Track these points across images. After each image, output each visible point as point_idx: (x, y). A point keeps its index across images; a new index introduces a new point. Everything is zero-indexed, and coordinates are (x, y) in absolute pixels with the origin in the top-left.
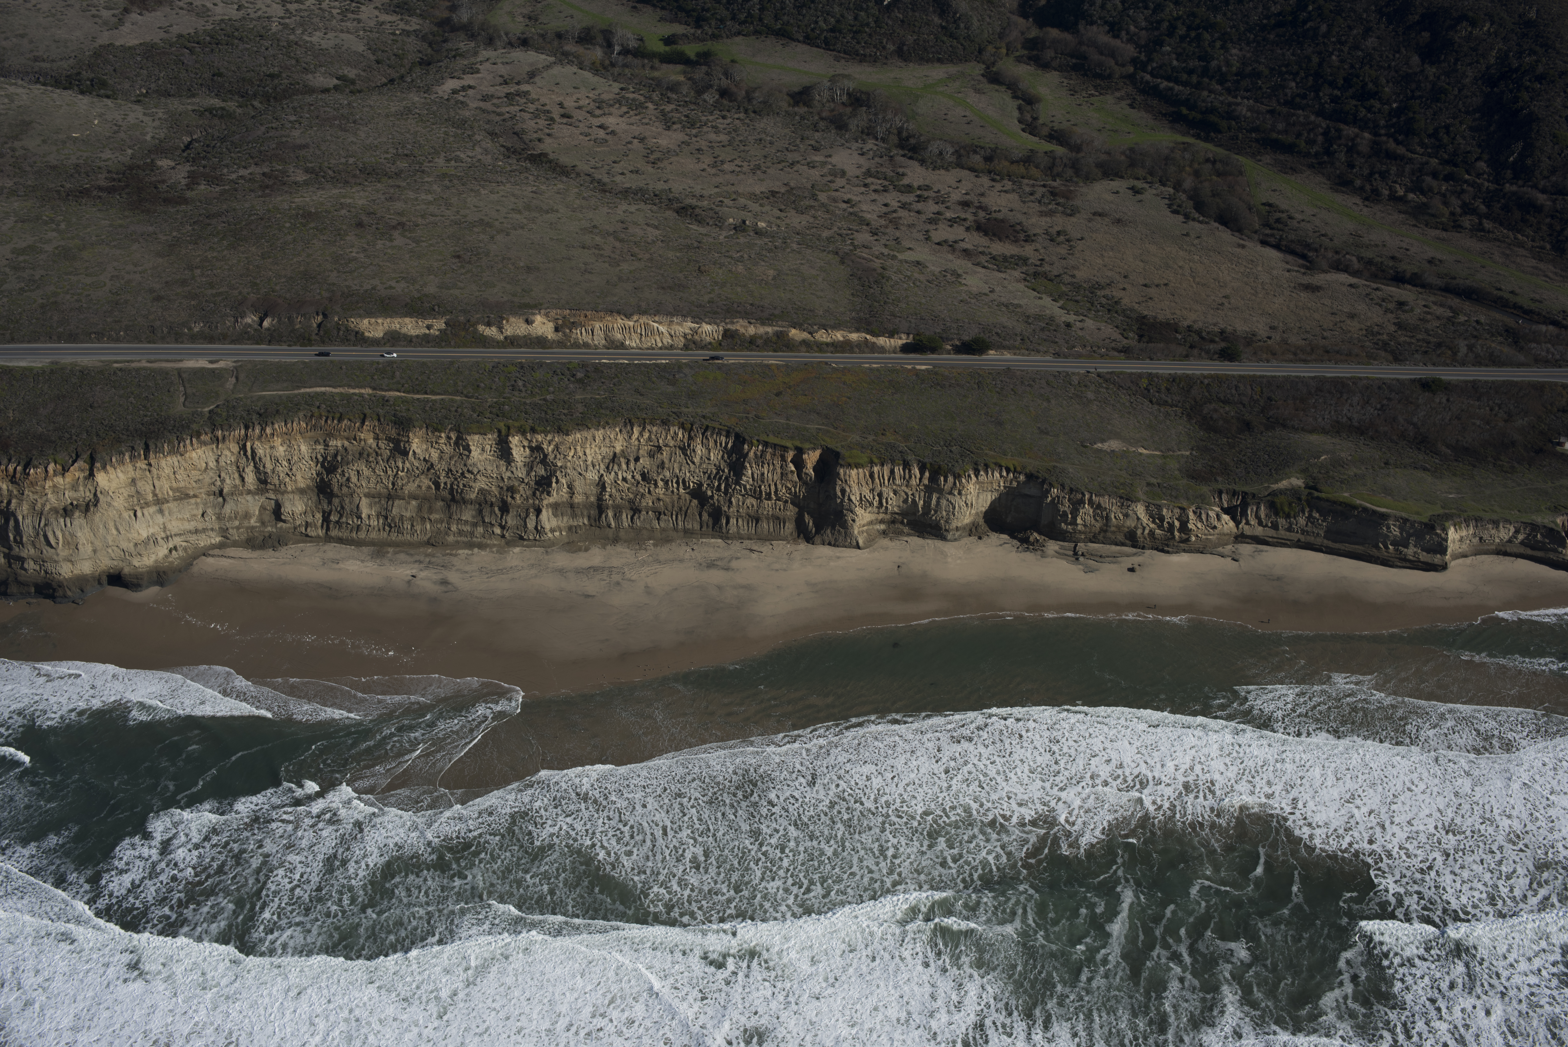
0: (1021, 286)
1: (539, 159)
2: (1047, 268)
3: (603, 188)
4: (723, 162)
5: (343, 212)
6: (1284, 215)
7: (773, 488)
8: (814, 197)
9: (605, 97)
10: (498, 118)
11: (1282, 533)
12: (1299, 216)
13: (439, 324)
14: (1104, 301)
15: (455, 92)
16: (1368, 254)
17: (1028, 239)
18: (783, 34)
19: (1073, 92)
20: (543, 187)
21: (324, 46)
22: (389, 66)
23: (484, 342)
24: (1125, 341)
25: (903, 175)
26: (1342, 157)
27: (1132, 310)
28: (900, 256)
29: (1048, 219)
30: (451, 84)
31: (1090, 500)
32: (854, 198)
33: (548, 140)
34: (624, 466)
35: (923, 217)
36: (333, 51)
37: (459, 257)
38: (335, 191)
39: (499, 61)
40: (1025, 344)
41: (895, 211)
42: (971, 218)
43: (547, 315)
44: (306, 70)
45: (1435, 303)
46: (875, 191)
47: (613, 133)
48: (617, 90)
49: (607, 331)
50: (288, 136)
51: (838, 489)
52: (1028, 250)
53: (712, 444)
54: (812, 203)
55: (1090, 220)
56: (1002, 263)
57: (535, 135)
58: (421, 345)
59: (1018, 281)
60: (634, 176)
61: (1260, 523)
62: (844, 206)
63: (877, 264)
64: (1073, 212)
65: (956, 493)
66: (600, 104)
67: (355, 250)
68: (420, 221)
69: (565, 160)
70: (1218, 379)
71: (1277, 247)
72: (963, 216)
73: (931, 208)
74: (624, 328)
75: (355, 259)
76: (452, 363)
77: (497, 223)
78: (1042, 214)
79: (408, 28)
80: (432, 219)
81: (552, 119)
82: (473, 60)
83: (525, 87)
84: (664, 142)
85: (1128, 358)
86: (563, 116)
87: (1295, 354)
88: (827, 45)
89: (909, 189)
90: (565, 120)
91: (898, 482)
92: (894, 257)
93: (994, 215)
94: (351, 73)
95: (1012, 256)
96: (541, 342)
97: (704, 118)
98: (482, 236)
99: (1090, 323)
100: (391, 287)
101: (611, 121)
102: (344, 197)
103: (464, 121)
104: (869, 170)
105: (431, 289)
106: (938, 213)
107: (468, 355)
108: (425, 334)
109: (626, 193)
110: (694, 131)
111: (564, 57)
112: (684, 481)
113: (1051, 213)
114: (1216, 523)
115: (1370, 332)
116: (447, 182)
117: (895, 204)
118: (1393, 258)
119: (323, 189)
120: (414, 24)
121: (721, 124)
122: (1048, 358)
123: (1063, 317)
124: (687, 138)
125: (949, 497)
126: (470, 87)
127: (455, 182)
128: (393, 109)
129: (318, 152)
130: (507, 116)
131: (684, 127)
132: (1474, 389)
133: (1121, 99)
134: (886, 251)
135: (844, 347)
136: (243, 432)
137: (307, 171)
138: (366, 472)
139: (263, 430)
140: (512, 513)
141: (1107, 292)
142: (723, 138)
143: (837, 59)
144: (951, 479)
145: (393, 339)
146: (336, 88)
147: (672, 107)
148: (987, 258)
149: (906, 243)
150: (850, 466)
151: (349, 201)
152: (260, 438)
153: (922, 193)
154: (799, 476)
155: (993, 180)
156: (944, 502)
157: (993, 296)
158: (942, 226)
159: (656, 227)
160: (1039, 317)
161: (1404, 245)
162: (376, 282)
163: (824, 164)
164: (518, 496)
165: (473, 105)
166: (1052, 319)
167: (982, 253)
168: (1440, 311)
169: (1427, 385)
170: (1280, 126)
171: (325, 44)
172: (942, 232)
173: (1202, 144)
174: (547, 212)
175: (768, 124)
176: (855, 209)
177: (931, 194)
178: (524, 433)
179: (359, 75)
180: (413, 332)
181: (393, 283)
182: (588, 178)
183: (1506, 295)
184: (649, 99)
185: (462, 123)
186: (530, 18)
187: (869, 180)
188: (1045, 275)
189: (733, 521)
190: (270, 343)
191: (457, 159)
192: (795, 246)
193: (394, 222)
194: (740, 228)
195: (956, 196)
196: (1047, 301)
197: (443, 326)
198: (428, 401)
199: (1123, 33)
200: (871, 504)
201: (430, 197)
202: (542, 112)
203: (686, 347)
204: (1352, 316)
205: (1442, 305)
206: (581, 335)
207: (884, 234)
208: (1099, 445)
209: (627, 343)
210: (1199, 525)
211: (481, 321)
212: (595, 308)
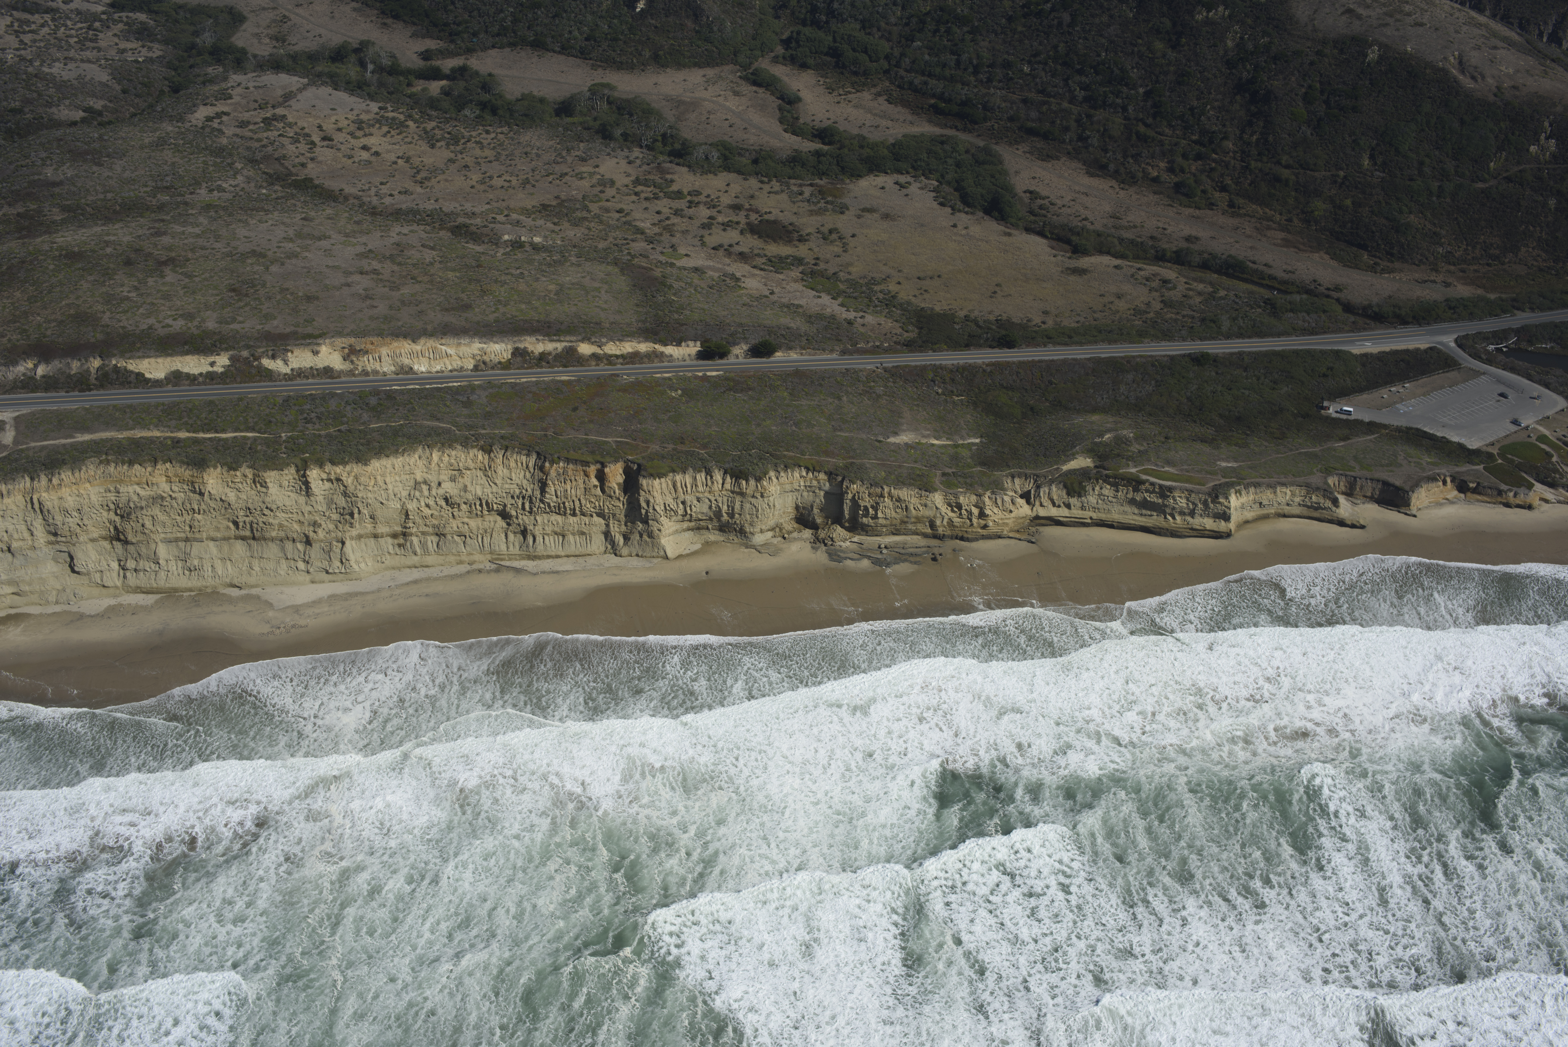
0: (799, 286)
1: (306, 185)
2: (822, 266)
3: (374, 212)
4: (491, 178)
5: (109, 250)
6: (1046, 202)
7: (577, 503)
8: (586, 208)
9: (364, 117)
10: (257, 145)
11: (1076, 512)
12: (1059, 202)
13: (222, 361)
14: (881, 296)
15: (209, 119)
16: (1128, 235)
17: (801, 239)
18: (538, 45)
19: (830, 90)
20: (313, 214)
21: (66, 78)
22: (137, 96)
23: (269, 375)
24: (906, 335)
25: (672, 181)
26: (1095, 141)
27: (909, 303)
28: (679, 263)
29: (819, 218)
30: (202, 112)
31: (890, 494)
32: (624, 207)
33: (310, 165)
34: (426, 493)
35: (697, 223)
36: (75, 82)
37: (234, 290)
38: (98, 229)
39: (251, 85)
40: (809, 343)
41: (668, 219)
42: (743, 221)
43: (332, 345)
44: (49, 105)
45: (1195, 280)
46: (646, 199)
47: (377, 154)
48: (376, 110)
49: (394, 356)
50: (40, 174)
51: (642, 499)
52: (802, 250)
53: (513, 464)
54: (585, 214)
55: (859, 217)
56: (779, 264)
57: (297, 160)
58: (204, 383)
59: (796, 281)
60: (403, 197)
61: (1054, 504)
62: (617, 215)
63: (658, 273)
64: (842, 209)
65: (758, 495)
66: (360, 124)
67: (126, 289)
68: (190, 255)
69: (333, 185)
70: (999, 367)
71: (1041, 234)
72: (735, 219)
73: (704, 213)
74: (411, 354)
75: (128, 298)
76: (240, 399)
77: (270, 253)
78: (812, 213)
79: (150, 54)
80: (203, 252)
81: (313, 143)
82: (224, 85)
83: (280, 111)
84: (428, 161)
85: (911, 351)
86: (324, 139)
87: (1070, 337)
88: (583, 54)
89: (679, 195)
90: (326, 143)
91: (700, 489)
92: (672, 265)
93: (766, 217)
94: (98, 104)
95: (787, 257)
96: (328, 371)
97: (466, 134)
98: (256, 268)
99: (870, 319)
100: (169, 326)
101: (371, 141)
102: (108, 234)
103: (222, 149)
104: (637, 179)
105: (211, 325)
106: (711, 218)
107: (254, 390)
108: (208, 373)
109: (398, 215)
110: (458, 148)
111: (317, 79)
112: (487, 504)
113: (820, 212)
114: (1012, 507)
115: (1137, 312)
116: (212, 213)
117: (666, 211)
118: (1152, 238)
119: (83, 227)
120: (157, 51)
121: (486, 139)
122: (834, 356)
123: (844, 314)
124: (452, 155)
125: (753, 500)
126: (227, 114)
127: (222, 213)
128: (147, 141)
129: (73, 188)
130: (265, 142)
131: (448, 145)
132: (1238, 360)
133: (879, 94)
134: (662, 258)
135: (634, 358)
136: (28, 484)
137: (64, 209)
138: (162, 517)
139: (50, 480)
140: (316, 546)
141: (882, 287)
142: (488, 152)
143: (594, 67)
144: (752, 482)
145: (176, 377)
146: (83, 120)
147: (433, 124)
148: (764, 260)
149: (682, 250)
150: (652, 476)
151: (112, 238)
152: (47, 490)
153: (694, 198)
154: (603, 491)
155: (762, 182)
156: (747, 506)
157: (774, 298)
158: (717, 230)
159: (432, 248)
160: (820, 317)
161: (1161, 225)
162: (151, 321)
163: (591, 174)
164: (320, 531)
165: (229, 131)
166: (833, 317)
167: (758, 255)
168: (1201, 287)
169: (1199, 360)
170: (1034, 114)
171: (67, 76)
172: (717, 237)
173: (963, 136)
174: (320, 239)
175: (533, 138)
176: (628, 218)
177: (702, 198)
178: (321, 466)
179: (104, 106)
180: (195, 371)
181: (169, 321)
182: (356, 202)
183: (1261, 268)
184: (410, 117)
185: (220, 152)
186: (277, 40)
187: (639, 188)
188: (822, 274)
189: (539, 539)
190: (46, 390)
191: (220, 189)
192: (573, 259)
193: (164, 258)
194: (517, 245)
195: (726, 200)
196: (826, 299)
197: (227, 362)
198: (220, 439)
199: (875, 30)
200: (676, 512)
201: (197, 230)
202: (302, 136)
203: (476, 368)
204: (1119, 297)
205: (1201, 281)
206: (367, 363)
207: (659, 242)
208: (892, 440)
209: (416, 367)
210: (996, 510)
211: (265, 354)
212: (381, 334)
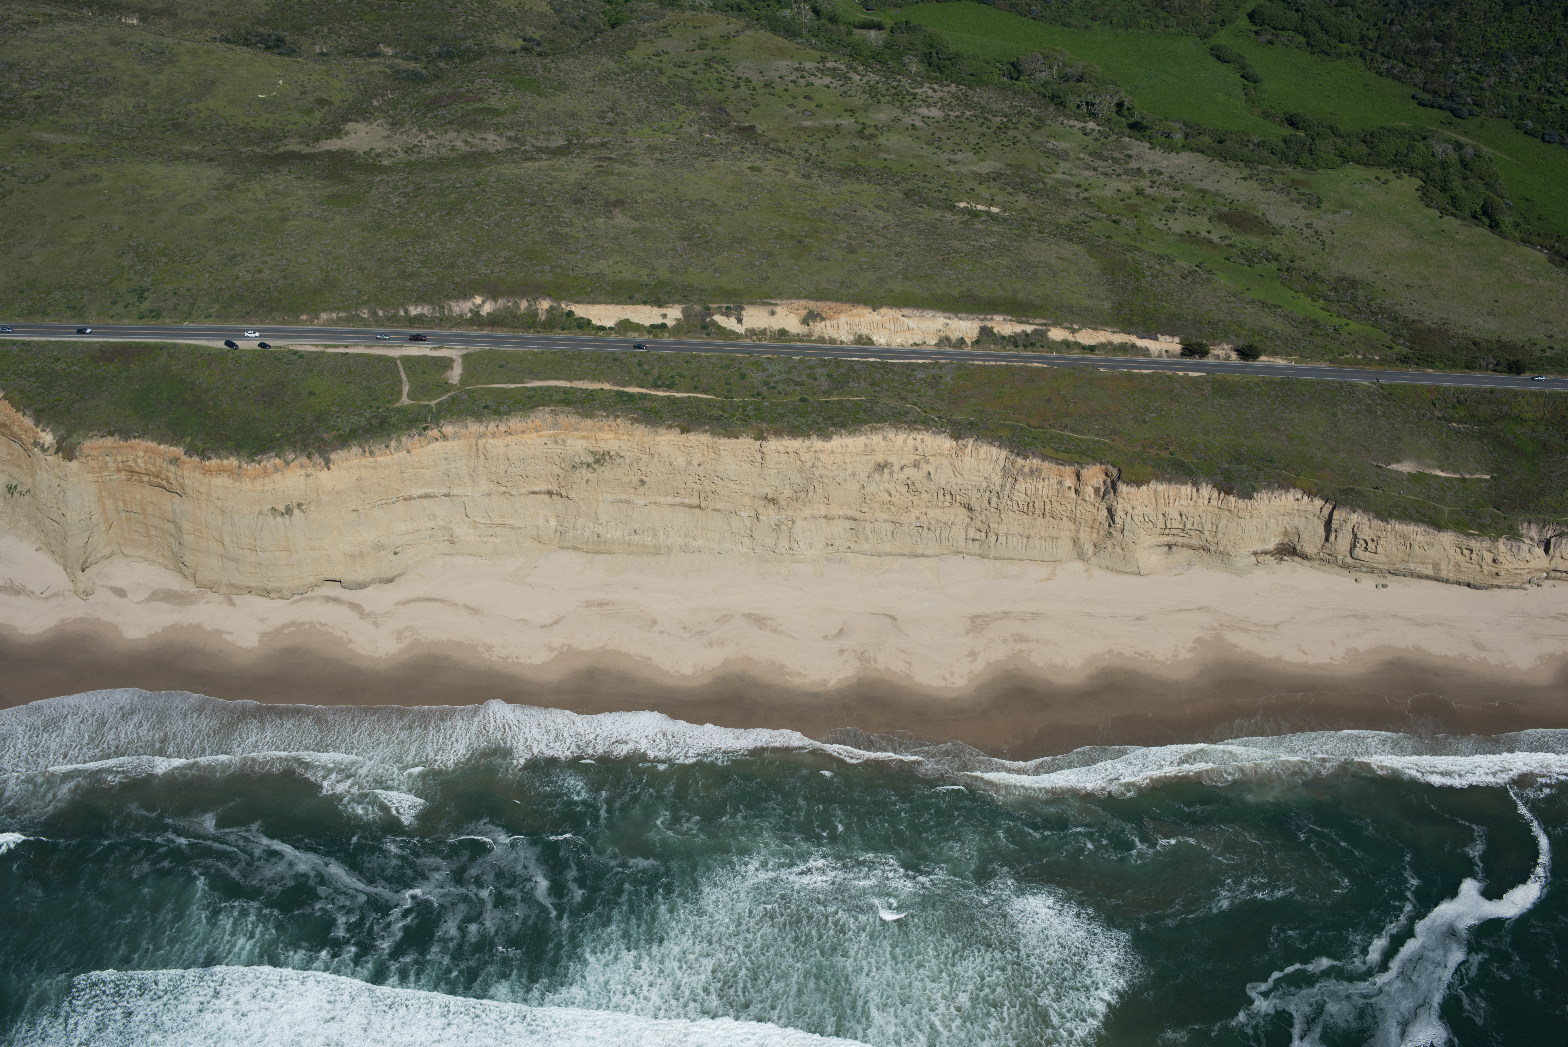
0: (1275, 284)
1: (749, 133)
2: (1299, 264)
3: (822, 166)
7: (1048, 504)
8: (1041, 180)
9: (806, 65)
10: (698, 87)
13: (675, 314)
17: (1274, 232)
20: (760, 163)
22: (574, 27)
23: (722, 334)
24: (1397, 348)
25: (1132, 157)
27: (1397, 313)
28: (1146, 248)
29: (1292, 210)
30: (642, 49)
31: (1393, 529)
32: (1082, 181)
34: (886, 477)
35: (1160, 205)
36: (514, 10)
37: (685, 239)
39: (689, 24)
40: (1295, 348)
41: (1129, 198)
42: (1211, 207)
43: (790, 306)
44: (490, 31)
46: (1105, 175)
47: (820, 105)
49: (852, 324)
51: (1120, 508)
52: (1276, 244)
53: (982, 455)
54: (1040, 186)
55: (1335, 212)
56: (1251, 258)
58: (655, 335)
62: (1076, 190)
63: (1127, 257)
65: (1247, 516)
66: (802, 73)
67: (574, 229)
68: (638, 198)
72: (1201, 204)
73: (1167, 194)
74: (871, 323)
77: (719, 203)
78: (1285, 204)
81: (755, 89)
82: (662, 23)
83: (719, 53)
85: (1406, 368)
86: (766, 85)
88: (1031, 14)
89: (1139, 172)
90: (767, 90)
91: (1184, 502)
92: (1139, 249)
93: (1235, 205)
94: (537, 35)
95: (1260, 251)
96: (783, 334)
97: (912, 91)
99: (1356, 327)
100: (619, 272)
102: (555, 169)
103: (663, 89)
104: (1094, 152)
105: (663, 274)
106: (1175, 201)
107: (706, 348)
108: (661, 324)
110: (904, 105)
111: (755, 22)
112: (951, 494)
113: (1293, 204)
114: (1528, 557)
116: (657, 155)
117: (1128, 190)
119: (529, 159)
121: (933, 97)
123: (1327, 319)
125: (1240, 520)
126: (664, 52)
128: (588, 75)
131: (893, 101)
135: (1108, 349)
136: (474, 428)
141: (1367, 292)
142: (937, 113)
144: (1242, 500)
145: (625, 327)
146: (523, 49)
147: (877, 77)
150: (1133, 483)
153: (1156, 177)
154: (1077, 493)
155: (1228, 165)
156: (1233, 525)
157: (1251, 295)
158: (1182, 214)
159: (886, 210)
160: (1304, 320)
162: (601, 265)
163: (1045, 144)
165: (669, 71)
166: (1318, 321)
167: (1229, 246)
172: (1184, 223)
173: (1447, 132)
176: (1088, 194)
177: (1165, 178)
178: (779, 437)
179: (543, 36)
180: (645, 321)
181: (620, 267)
182: (803, 154)
184: (852, 68)
185: (661, 91)
187: (1097, 162)
188: (1300, 273)
189: (1002, 539)
190: (489, 328)
191: (663, 130)
192: (1035, 234)
193: (613, 199)
194: (974, 214)
196: (1305, 301)
197: (680, 316)
198: (673, 398)
200: (1155, 525)
201: (644, 172)
202: (743, 81)
203: (939, 345)
208: (1394, 466)
209: (875, 338)
210: (1510, 558)
211: (719, 311)
212: (838, 299)
